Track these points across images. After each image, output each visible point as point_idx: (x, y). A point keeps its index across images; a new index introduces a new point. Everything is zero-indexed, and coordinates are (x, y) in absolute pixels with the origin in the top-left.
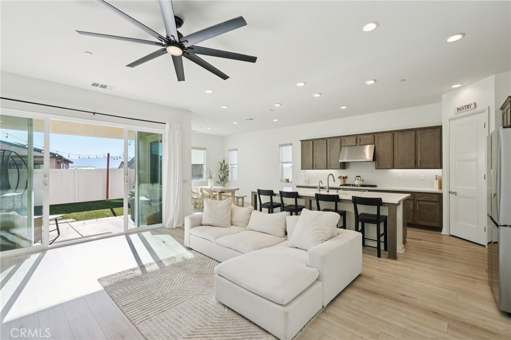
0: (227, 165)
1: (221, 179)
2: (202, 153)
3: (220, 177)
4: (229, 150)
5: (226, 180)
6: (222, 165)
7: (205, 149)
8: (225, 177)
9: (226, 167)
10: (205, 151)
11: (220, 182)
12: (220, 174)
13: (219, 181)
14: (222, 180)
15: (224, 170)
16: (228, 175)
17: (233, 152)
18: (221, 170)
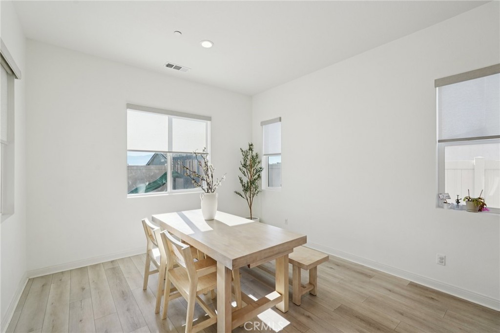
0: (257, 155)
1: (244, 186)
2: (200, 128)
3: (242, 181)
4: (263, 123)
5: (256, 188)
6: (246, 156)
7: (208, 118)
8: (252, 182)
9: (255, 159)
10: (209, 122)
11: (243, 193)
12: (242, 176)
13: (240, 189)
14: (246, 189)
15: (251, 166)
16: (259, 176)
17: (271, 126)
18: (245, 166)
